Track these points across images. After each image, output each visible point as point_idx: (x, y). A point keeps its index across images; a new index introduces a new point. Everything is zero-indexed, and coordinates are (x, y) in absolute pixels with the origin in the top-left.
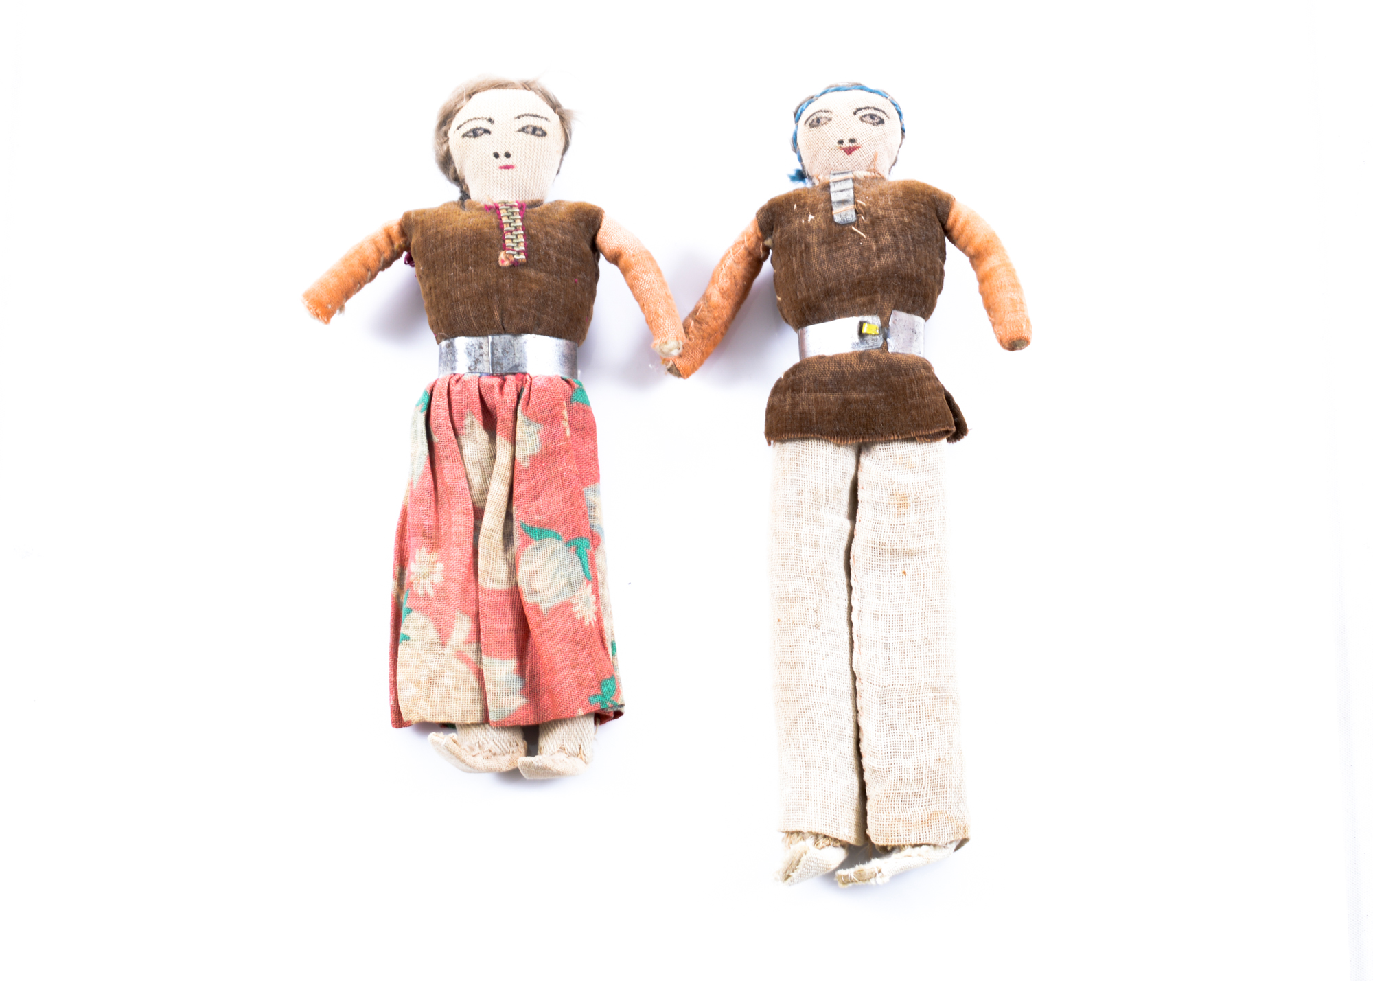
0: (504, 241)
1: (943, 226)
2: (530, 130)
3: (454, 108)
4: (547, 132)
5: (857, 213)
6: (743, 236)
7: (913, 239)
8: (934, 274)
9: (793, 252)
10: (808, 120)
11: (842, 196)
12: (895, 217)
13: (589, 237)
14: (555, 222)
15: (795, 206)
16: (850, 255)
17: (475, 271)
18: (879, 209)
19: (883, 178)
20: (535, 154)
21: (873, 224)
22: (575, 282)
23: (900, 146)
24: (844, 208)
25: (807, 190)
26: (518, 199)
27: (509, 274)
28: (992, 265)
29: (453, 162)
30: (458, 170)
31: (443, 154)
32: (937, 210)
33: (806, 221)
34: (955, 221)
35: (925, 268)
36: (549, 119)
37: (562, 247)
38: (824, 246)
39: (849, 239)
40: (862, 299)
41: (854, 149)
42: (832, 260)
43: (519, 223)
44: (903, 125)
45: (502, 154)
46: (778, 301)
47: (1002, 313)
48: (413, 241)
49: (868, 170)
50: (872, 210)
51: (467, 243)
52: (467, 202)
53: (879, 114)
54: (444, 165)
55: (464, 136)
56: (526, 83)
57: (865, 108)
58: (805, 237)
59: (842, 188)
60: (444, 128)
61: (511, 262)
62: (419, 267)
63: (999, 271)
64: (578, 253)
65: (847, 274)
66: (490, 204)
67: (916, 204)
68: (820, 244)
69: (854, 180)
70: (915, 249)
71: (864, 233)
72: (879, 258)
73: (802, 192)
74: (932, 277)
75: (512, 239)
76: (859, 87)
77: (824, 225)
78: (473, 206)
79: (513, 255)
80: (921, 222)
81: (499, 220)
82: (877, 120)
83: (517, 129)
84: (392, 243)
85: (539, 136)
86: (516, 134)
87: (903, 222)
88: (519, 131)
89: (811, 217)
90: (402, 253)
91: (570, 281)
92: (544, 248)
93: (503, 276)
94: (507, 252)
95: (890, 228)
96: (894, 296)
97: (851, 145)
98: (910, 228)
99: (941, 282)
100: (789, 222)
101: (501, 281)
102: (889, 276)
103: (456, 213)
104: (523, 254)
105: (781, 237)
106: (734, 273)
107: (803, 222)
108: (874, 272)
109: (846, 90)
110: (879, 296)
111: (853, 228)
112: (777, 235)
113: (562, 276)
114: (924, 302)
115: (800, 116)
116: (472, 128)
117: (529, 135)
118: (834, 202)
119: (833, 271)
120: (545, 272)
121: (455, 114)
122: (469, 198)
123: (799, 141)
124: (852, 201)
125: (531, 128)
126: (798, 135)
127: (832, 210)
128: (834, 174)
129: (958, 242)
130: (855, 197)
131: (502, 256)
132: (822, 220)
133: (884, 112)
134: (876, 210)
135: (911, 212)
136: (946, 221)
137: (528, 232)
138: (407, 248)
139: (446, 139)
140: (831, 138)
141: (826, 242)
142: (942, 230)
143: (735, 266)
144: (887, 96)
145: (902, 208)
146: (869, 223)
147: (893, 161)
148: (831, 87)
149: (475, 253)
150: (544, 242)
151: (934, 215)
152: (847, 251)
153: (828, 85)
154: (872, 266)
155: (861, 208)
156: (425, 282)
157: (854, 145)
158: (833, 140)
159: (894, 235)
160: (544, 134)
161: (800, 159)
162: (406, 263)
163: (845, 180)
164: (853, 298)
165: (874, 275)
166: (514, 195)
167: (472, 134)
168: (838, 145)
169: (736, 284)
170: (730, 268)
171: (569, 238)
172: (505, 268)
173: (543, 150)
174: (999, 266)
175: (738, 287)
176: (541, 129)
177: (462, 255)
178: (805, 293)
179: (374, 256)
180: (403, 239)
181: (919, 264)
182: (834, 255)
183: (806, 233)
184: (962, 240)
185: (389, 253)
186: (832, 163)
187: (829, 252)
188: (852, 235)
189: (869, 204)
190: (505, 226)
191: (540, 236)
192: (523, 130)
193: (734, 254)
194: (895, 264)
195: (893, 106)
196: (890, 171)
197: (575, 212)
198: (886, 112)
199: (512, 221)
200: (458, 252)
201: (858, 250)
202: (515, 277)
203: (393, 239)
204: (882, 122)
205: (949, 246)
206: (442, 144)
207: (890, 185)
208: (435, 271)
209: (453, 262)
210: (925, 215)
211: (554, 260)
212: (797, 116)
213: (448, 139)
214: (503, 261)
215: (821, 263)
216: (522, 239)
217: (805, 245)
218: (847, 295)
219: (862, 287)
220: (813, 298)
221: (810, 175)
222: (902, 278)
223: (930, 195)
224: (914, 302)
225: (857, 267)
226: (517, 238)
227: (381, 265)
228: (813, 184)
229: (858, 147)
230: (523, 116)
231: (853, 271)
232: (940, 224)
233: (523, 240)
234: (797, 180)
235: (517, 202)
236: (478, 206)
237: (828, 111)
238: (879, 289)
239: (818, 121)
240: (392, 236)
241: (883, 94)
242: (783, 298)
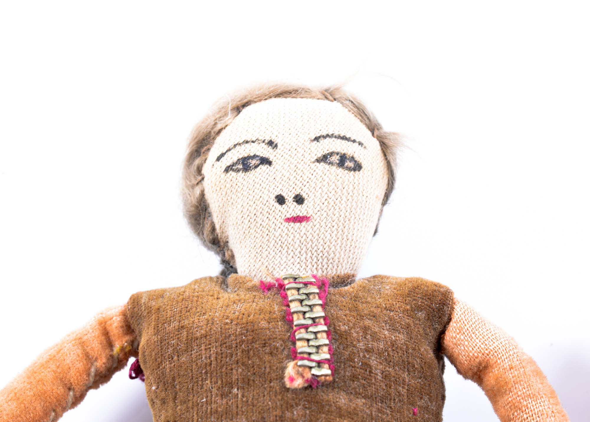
0: (294, 343)
2: (335, 159)
3: (213, 128)
4: (363, 165)
13: (432, 335)
14: (377, 311)
17: (243, 396)
20: (344, 199)
22: (414, 414)
26: (315, 272)
27: (302, 403)
29: (210, 215)
30: (217, 227)
31: (194, 201)
36: (365, 144)
37: (391, 354)
43: (319, 312)
45: (289, 197)
48: (143, 342)
51: (230, 347)
52: (231, 278)
54: (196, 219)
55: (227, 170)
56: (326, 90)
60: (197, 162)
61: (307, 381)
62: (151, 385)
64: (417, 363)
66: (269, 280)
75: (308, 340)
78: (241, 283)
79: (311, 368)
81: (285, 308)
83: (316, 158)
84: (110, 345)
85: (349, 169)
86: (313, 165)
88: (318, 161)
90: (127, 360)
91: (406, 412)
92: (361, 355)
93: (292, 406)
94: (300, 363)
101: (288, 414)
103: (212, 296)
104: (327, 366)
113: (392, 405)
116: (241, 157)
117: (334, 168)
120: (364, 397)
121: (214, 139)
122: (236, 272)
125: (338, 157)
131: (290, 369)
137: (334, 328)
138: (134, 352)
139: (200, 178)
149: (243, 364)
150: (361, 345)
156: (160, 411)
160: (358, 167)
162: (131, 377)
166: (310, 266)
167: (240, 166)
171: (401, 338)
172: (295, 391)
173: (356, 194)
176: (352, 159)
177: (221, 367)
179: (80, 365)
180: (128, 338)
185: (104, 360)
190: (295, 316)
191: (355, 335)
192: (324, 159)
197: (409, 295)
199: (307, 309)
200: (214, 363)
202: (314, 408)
203: (113, 338)
206: (193, 187)
208: (176, 394)
209: (206, 379)
211: (379, 377)
213: (203, 179)
214: (292, 380)
216: (323, 340)
226: (316, 338)
227: (92, 379)
230: (325, 137)
233: (327, 342)
235: (314, 277)
236: (250, 284)
240: (111, 334)
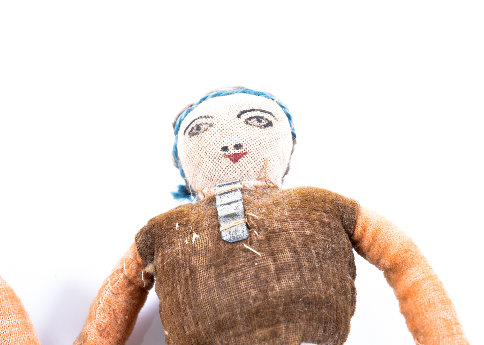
1: (350, 236)
5: (248, 227)
6: (122, 264)
7: (317, 254)
8: (345, 294)
9: (177, 278)
10: (187, 129)
11: (230, 209)
12: (294, 229)
15: (177, 225)
16: (243, 279)
18: (274, 222)
19: (275, 187)
21: (268, 239)
23: (292, 153)
24: (233, 222)
25: (192, 207)
28: (414, 279)
32: (342, 218)
33: (190, 241)
34: (364, 230)
35: (334, 288)
38: (212, 270)
39: (242, 258)
40: (262, 331)
41: (241, 155)
42: (223, 286)
44: (293, 129)
46: (166, 336)
47: (435, 338)
49: (258, 179)
50: (267, 223)
53: (266, 116)
57: (250, 111)
58: (190, 261)
59: (230, 201)
63: (424, 286)
65: (242, 301)
67: (317, 213)
68: (208, 268)
69: (243, 190)
70: (321, 266)
71: (258, 251)
72: (279, 280)
73: (185, 209)
74: (344, 298)
76: (242, 90)
77: (210, 245)
80: (325, 233)
82: (264, 123)
87: (303, 235)
89: (195, 236)
95: (289, 242)
96: (301, 326)
97: (237, 152)
98: (313, 242)
99: (353, 302)
100: (171, 244)
102: (293, 302)
105: (162, 261)
106: (113, 307)
107: (187, 243)
108: (275, 298)
109: (228, 94)
110: (283, 326)
111: (245, 246)
112: (159, 259)
114: (337, 329)
115: (179, 126)
118: (221, 217)
119: (225, 299)
123: (180, 154)
124: (242, 214)
126: (178, 148)
127: (219, 226)
128: (220, 186)
129: (370, 254)
130: (245, 210)
132: (208, 239)
133: (271, 114)
134: (271, 223)
135: (312, 223)
136: (354, 231)
140: (214, 146)
141: (214, 265)
142: (349, 242)
143: (113, 298)
144: (273, 98)
145: (301, 218)
146: (263, 238)
147: (286, 169)
148: (211, 93)
151: (339, 224)
152: (240, 274)
153: (208, 91)
154: (272, 291)
155: (253, 222)
157: (240, 151)
158: (216, 147)
159: (294, 251)
161: (183, 175)
163: (232, 191)
164: (251, 331)
165: (274, 301)
168: (222, 153)
169: (116, 319)
170: (108, 301)
174: (424, 279)
175: (119, 322)
178: (193, 328)
181: (328, 284)
182: (225, 279)
183: (190, 256)
184: (375, 251)
186: (217, 174)
187: (218, 276)
188: (244, 254)
189: (262, 217)
193: (112, 284)
194: (299, 286)
195: (281, 108)
196: (283, 180)
198: (273, 114)
201: (252, 272)
204: (270, 124)
205: (358, 259)
207: (285, 194)
210: (329, 224)
212: (176, 127)
215: (210, 291)
217: (190, 270)
218: (244, 328)
219: (261, 317)
220: (203, 334)
221: (194, 190)
222: (308, 303)
223: (332, 202)
224: (325, 331)
225: (253, 293)
228: (199, 199)
229: (245, 154)
231: (249, 298)
232: (347, 235)
234: (181, 197)
237: (208, 117)
238: (282, 319)
239: (198, 128)
241: (269, 96)
242: (171, 333)
